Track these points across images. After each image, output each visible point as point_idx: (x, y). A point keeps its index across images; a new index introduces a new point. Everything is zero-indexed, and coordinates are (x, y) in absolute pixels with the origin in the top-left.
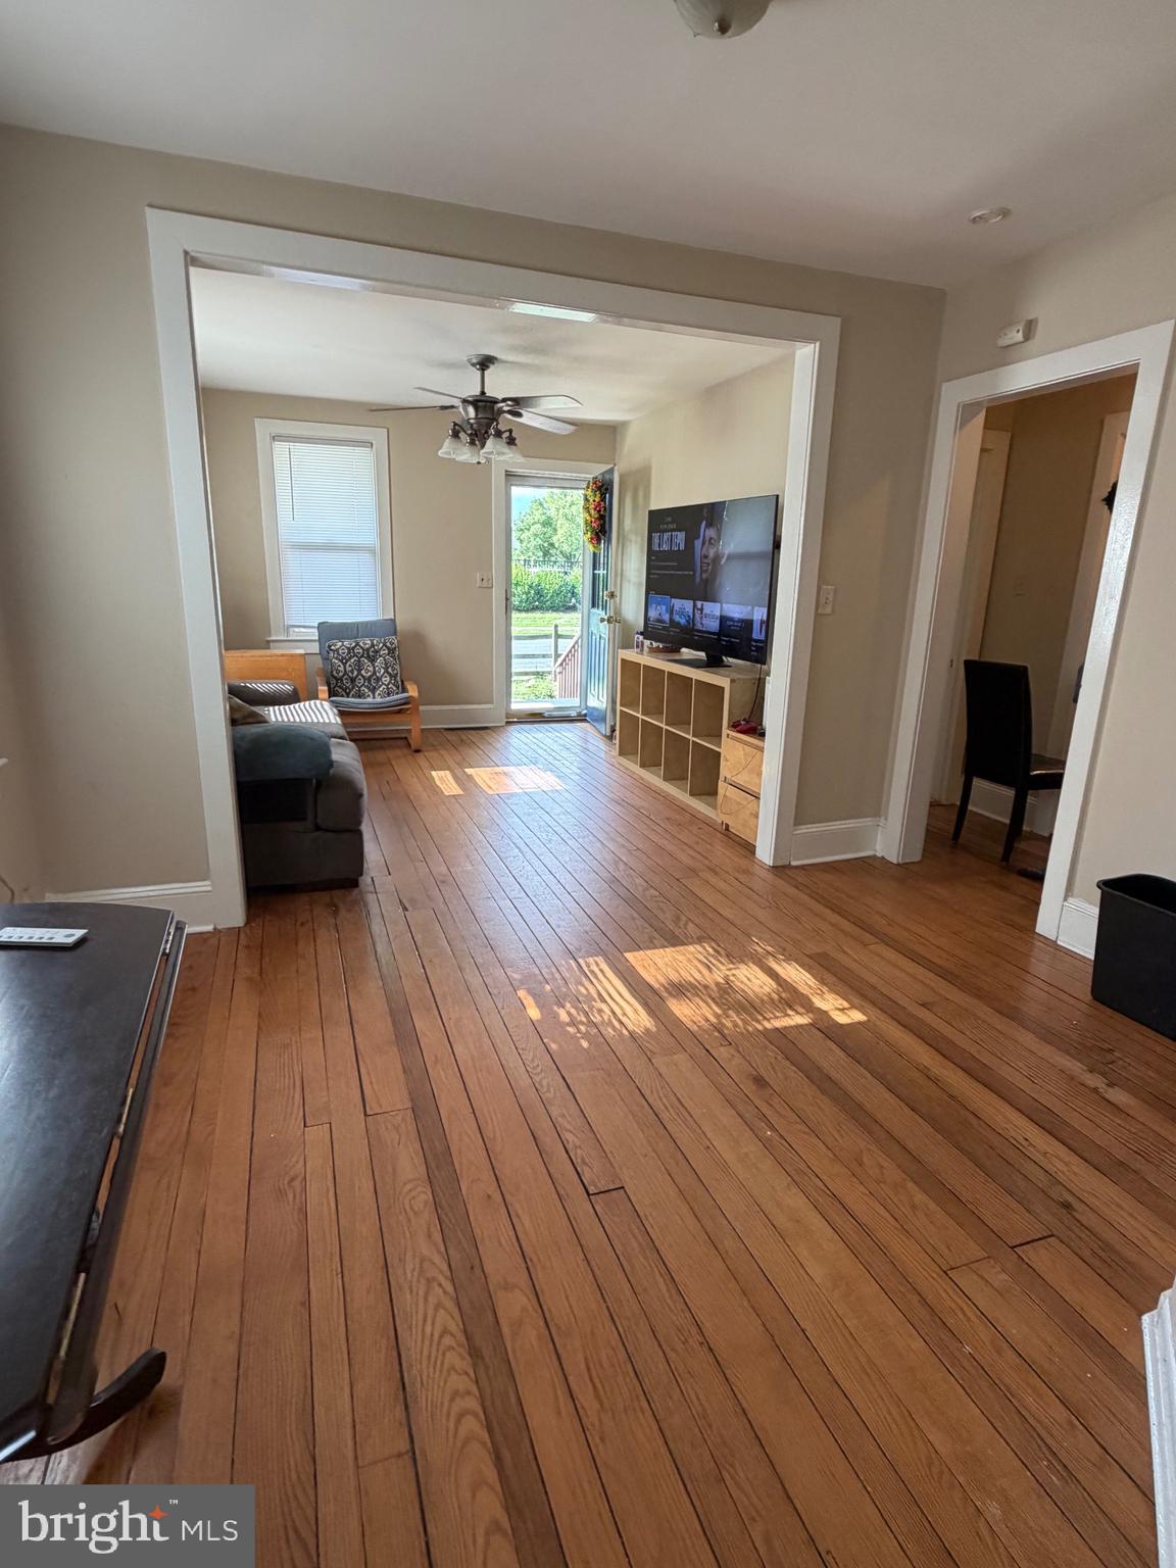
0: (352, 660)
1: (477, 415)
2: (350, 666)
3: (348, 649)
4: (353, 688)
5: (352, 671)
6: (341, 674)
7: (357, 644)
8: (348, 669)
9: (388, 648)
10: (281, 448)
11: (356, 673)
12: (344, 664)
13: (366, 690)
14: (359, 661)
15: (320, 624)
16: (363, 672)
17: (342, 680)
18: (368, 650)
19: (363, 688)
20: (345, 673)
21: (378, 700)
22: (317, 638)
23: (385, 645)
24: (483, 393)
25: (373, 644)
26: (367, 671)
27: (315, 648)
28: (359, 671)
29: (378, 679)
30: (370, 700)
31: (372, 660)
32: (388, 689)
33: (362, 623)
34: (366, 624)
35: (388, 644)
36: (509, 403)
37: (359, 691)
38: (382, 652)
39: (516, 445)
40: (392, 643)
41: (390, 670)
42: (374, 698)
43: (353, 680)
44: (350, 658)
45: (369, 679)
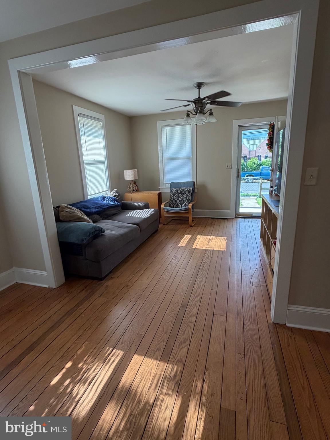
0: (176, 195)
1: (195, 106)
2: (175, 196)
3: (176, 191)
4: (176, 203)
5: (176, 198)
6: (172, 199)
7: (179, 190)
8: (175, 197)
9: (188, 191)
10: (164, 129)
11: (177, 199)
12: (174, 196)
13: (179, 205)
14: (178, 195)
15: (171, 183)
16: (179, 199)
17: (173, 201)
18: (182, 191)
19: (179, 204)
20: (174, 199)
21: (183, 208)
22: (170, 187)
23: (188, 190)
24: (199, 97)
25: (184, 189)
26: (181, 198)
27: (169, 190)
28: (178, 198)
29: (184, 201)
30: (180, 208)
31: (183, 195)
32: (186, 204)
33: (184, 182)
34: (185, 183)
35: (189, 190)
36: (206, 99)
37: (177, 205)
38: (186, 192)
39: (213, 115)
40: (190, 189)
41: (187, 198)
42: (181, 207)
43: (176, 201)
44: (176, 194)
45: (181, 201)
